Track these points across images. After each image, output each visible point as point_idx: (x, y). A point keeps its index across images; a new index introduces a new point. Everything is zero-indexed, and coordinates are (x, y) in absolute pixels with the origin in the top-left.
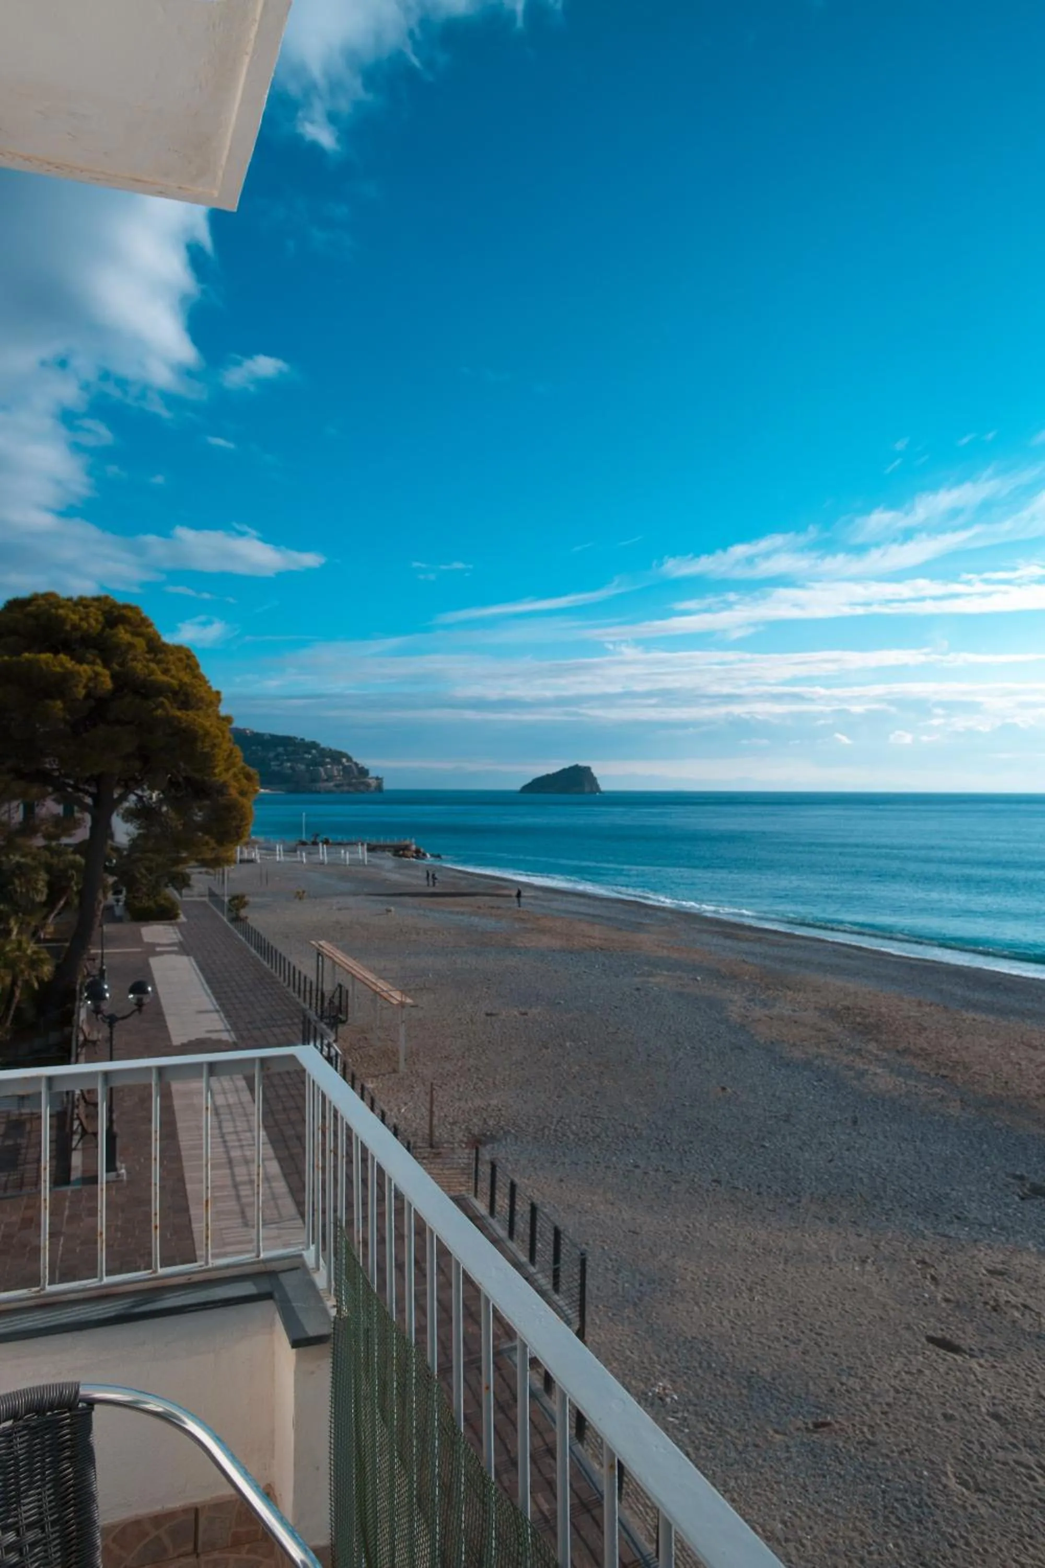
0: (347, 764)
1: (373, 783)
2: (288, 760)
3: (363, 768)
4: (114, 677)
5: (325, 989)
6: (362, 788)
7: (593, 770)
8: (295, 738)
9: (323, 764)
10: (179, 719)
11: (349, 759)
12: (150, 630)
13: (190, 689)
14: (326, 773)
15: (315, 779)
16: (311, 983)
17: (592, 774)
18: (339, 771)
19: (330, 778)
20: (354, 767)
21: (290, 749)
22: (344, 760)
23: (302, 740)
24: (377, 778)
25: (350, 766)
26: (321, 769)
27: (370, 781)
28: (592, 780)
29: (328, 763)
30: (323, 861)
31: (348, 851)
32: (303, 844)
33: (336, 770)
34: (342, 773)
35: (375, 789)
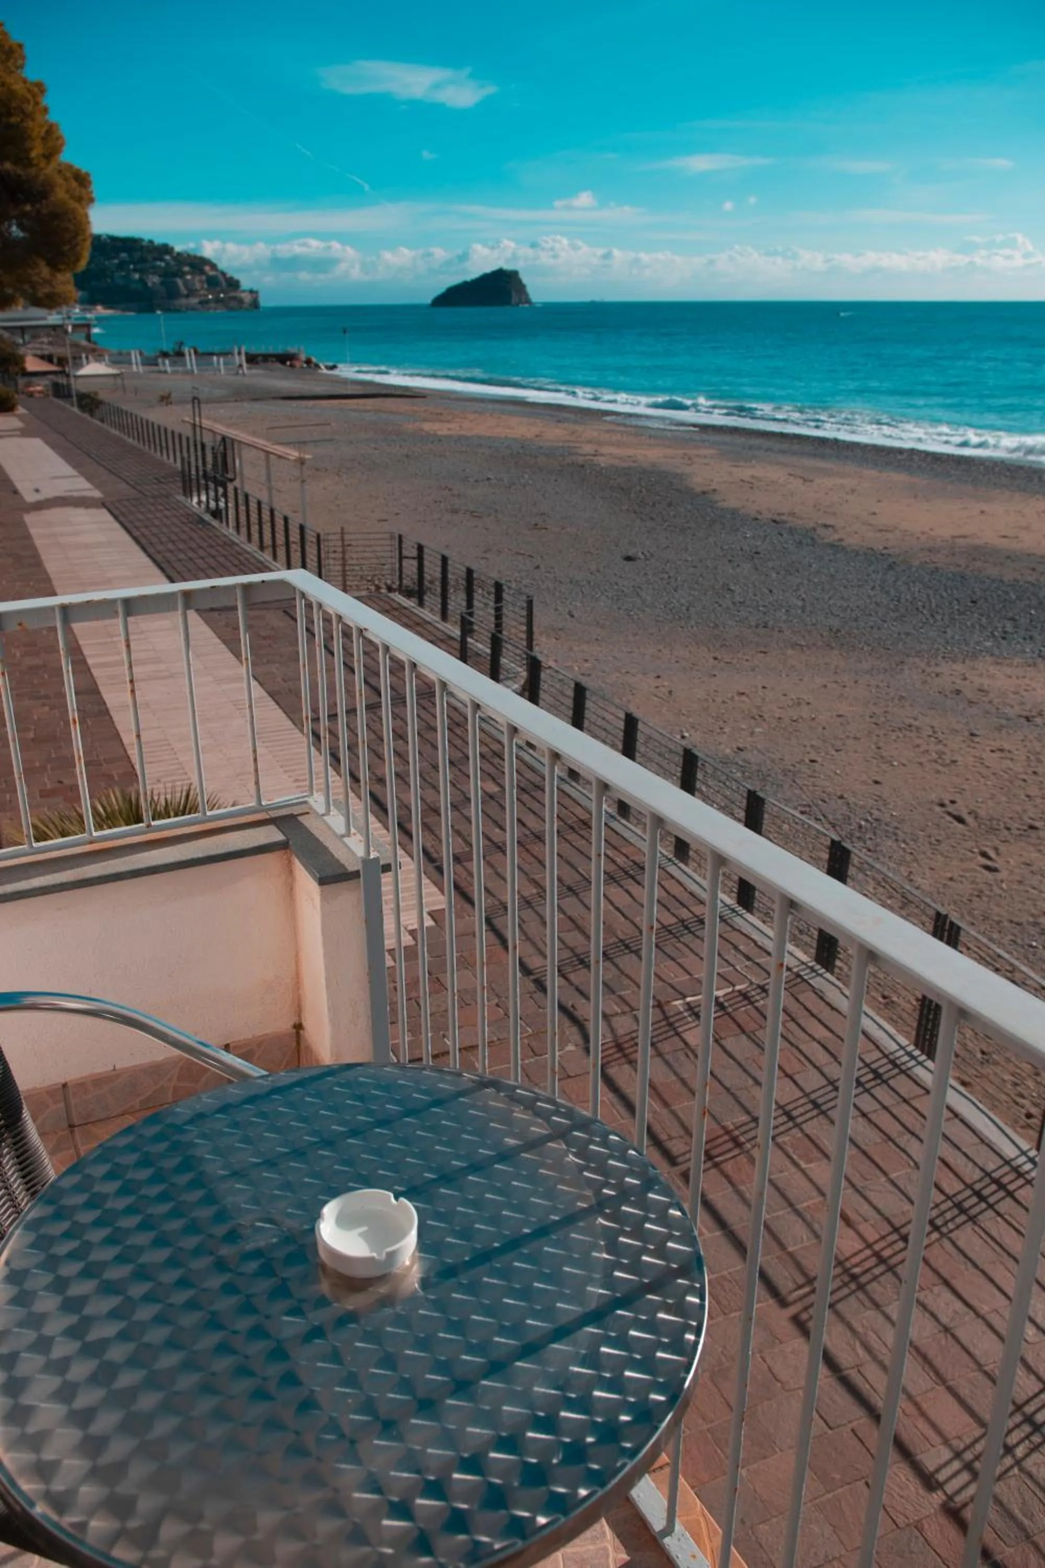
0: (212, 273)
1: (247, 298)
2: (135, 270)
3: (231, 278)
5: (205, 440)
6: (233, 303)
7: (521, 275)
8: (141, 240)
9: (181, 275)
11: (214, 266)
14: (185, 285)
15: (173, 293)
16: (188, 439)
17: (520, 281)
18: (201, 282)
19: (191, 293)
20: (221, 278)
21: (137, 255)
22: (207, 268)
23: (151, 242)
24: (251, 292)
25: (215, 275)
26: (179, 282)
27: (243, 295)
28: (521, 287)
29: (188, 273)
30: (193, 371)
31: (222, 360)
32: (165, 355)
33: (198, 282)
34: (206, 286)
35: (250, 305)
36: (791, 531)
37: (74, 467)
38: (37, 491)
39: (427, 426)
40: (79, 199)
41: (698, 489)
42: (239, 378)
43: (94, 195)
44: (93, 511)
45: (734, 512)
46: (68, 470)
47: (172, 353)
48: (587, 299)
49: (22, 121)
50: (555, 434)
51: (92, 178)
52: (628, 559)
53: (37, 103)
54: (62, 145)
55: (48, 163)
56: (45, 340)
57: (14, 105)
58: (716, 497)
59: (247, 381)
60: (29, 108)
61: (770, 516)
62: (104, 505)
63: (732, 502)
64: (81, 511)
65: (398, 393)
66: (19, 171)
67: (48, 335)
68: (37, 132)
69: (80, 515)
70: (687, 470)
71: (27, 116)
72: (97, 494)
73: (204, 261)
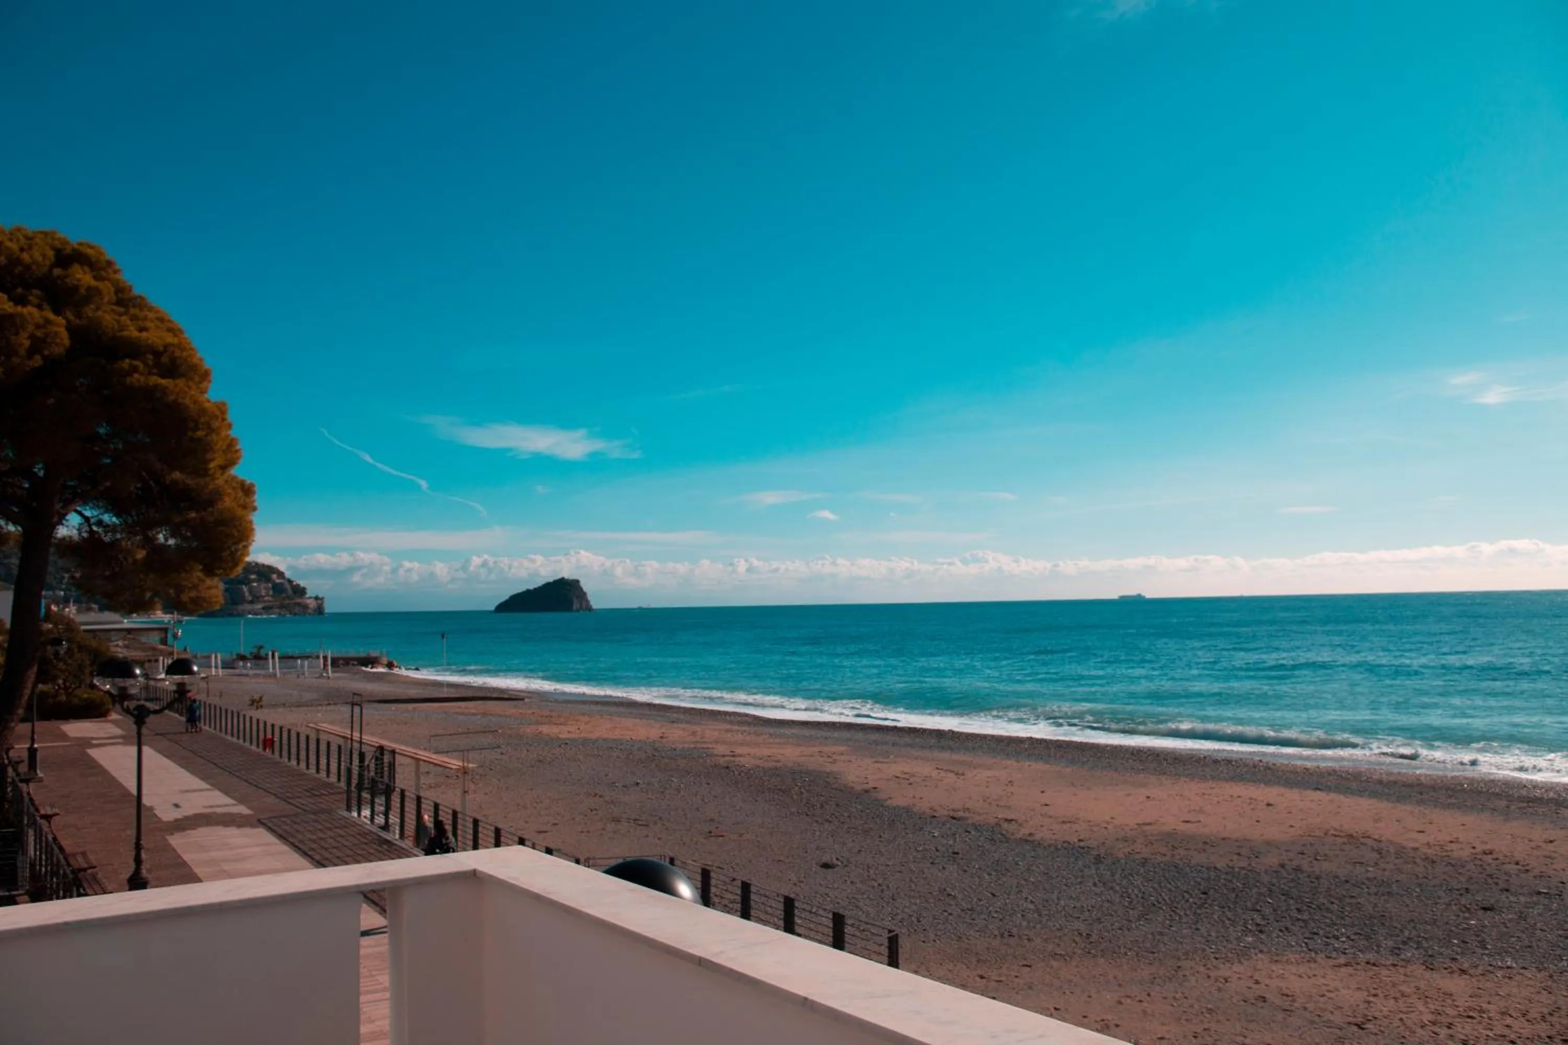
0: (278, 581)
1: (312, 604)
3: (298, 586)
4: (70, 329)
6: (297, 609)
7: (582, 584)
9: (247, 582)
10: (164, 390)
11: (281, 574)
12: (117, 276)
13: (177, 353)
14: (251, 592)
15: (238, 599)
17: (581, 589)
18: (267, 590)
19: (256, 598)
20: (288, 586)
22: (274, 576)
24: (317, 598)
25: (281, 584)
26: (245, 588)
27: (308, 601)
28: (582, 595)
29: (254, 581)
30: (275, 675)
31: (306, 663)
32: (242, 658)
33: (263, 589)
34: (271, 593)
35: (315, 611)
36: (976, 827)
37: (203, 779)
38: (177, 806)
39: (545, 729)
40: (245, 507)
41: (858, 788)
42: (323, 681)
43: (256, 504)
44: (247, 830)
45: (908, 810)
46: (196, 783)
47: (248, 656)
48: (635, 605)
49: (206, 435)
50: (677, 735)
51: (256, 489)
52: (826, 866)
53: (224, 420)
54: (238, 458)
55: (222, 474)
56: (120, 643)
57: (203, 420)
58: (881, 796)
59: (332, 683)
60: (216, 424)
61: (945, 813)
62: (261, 823)
63: (899, 800)
64: (233, 831)
65: (495, 695)
66: (190, 482)
67: (124, 639)
68: (221, 445)
69: (233, 835)
70: (835, 768)
71: (211, 430)
72: (243, 810)
73: (271, 570)
